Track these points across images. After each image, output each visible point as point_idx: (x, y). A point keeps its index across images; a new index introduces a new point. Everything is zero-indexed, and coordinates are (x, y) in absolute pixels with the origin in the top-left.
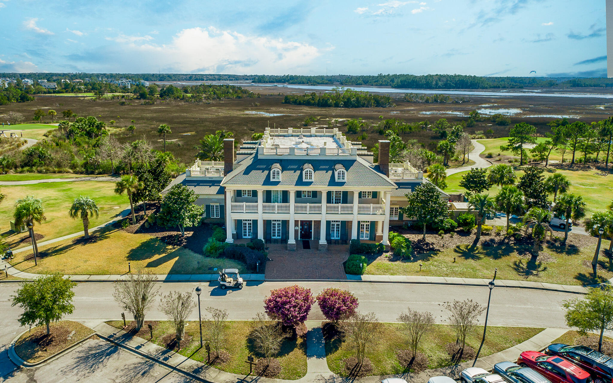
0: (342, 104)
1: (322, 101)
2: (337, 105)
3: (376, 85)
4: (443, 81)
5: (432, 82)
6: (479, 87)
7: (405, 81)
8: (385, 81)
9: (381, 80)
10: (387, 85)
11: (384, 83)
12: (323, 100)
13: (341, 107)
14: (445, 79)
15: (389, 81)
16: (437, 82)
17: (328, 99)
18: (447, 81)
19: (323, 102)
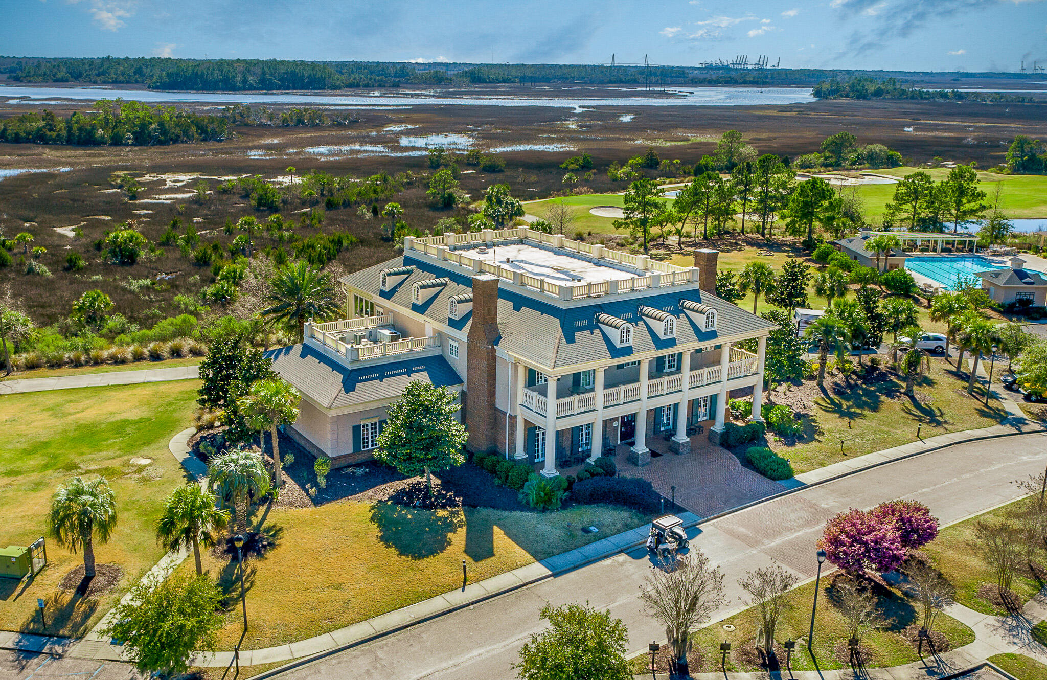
0: (129, 138)
1: (77, 133)
2: (117, 141)
3: (104, 83)
4: (255, 74)
5: (234, 77)
6: (325, 85)
7: (177, 74)
8: (123, 74)
9: (113, 71)
10: (128, 82)
11: (121, 78)
12: (80, 129)
13: (127, 145)
14: (258, 71)
15: (131, 72)
16: (244, 76)
17: (94, 128)
18: (264, 73)
19: (80, 134)
